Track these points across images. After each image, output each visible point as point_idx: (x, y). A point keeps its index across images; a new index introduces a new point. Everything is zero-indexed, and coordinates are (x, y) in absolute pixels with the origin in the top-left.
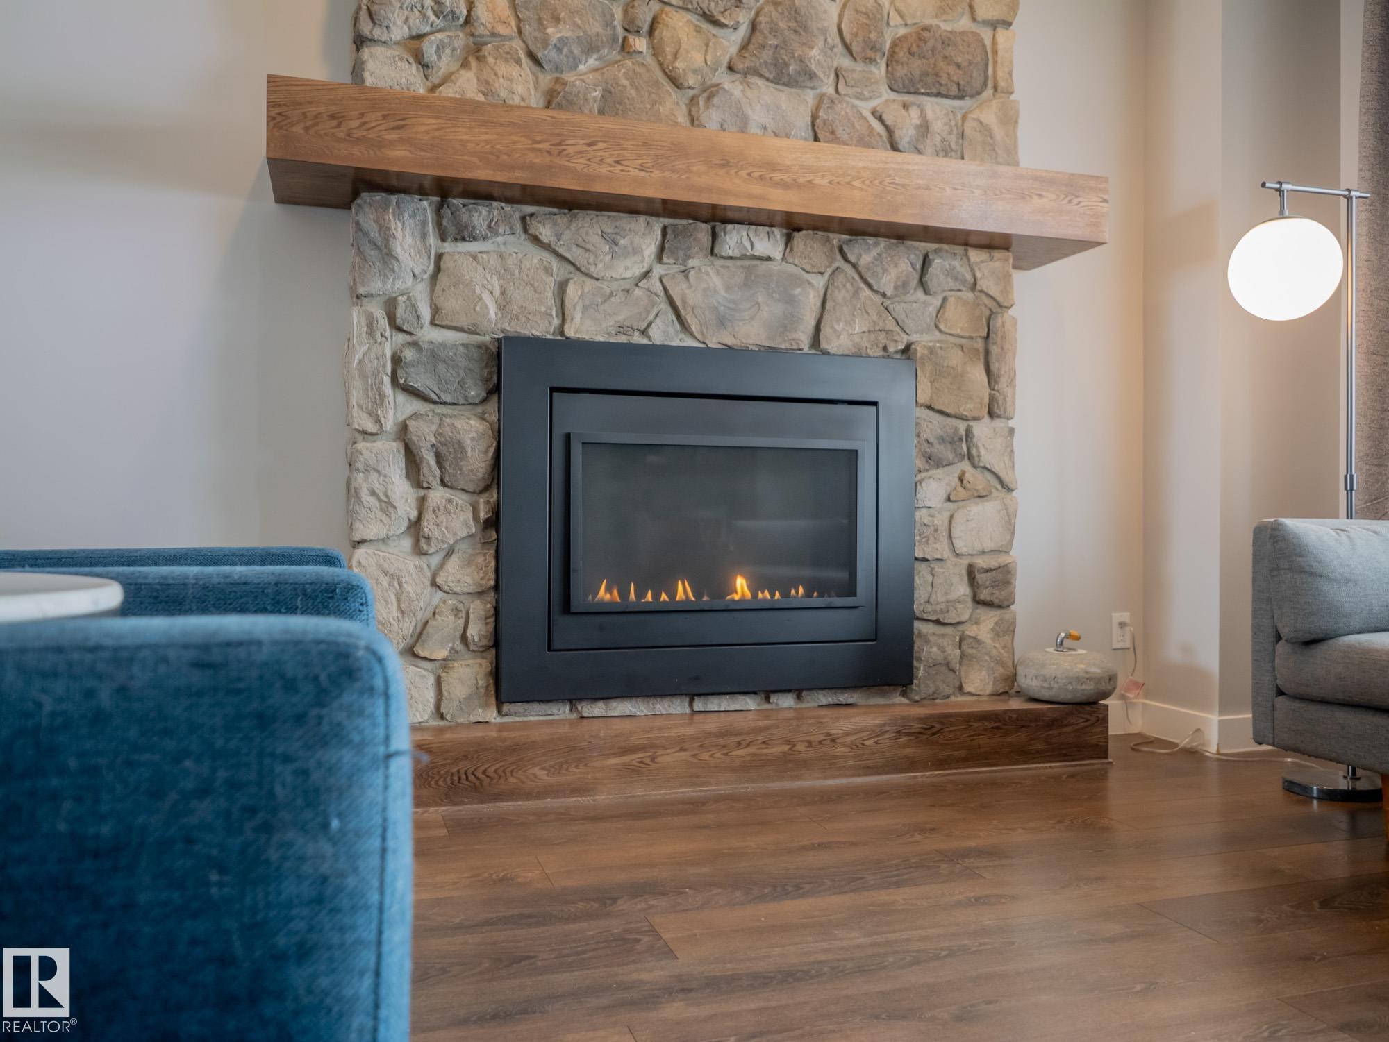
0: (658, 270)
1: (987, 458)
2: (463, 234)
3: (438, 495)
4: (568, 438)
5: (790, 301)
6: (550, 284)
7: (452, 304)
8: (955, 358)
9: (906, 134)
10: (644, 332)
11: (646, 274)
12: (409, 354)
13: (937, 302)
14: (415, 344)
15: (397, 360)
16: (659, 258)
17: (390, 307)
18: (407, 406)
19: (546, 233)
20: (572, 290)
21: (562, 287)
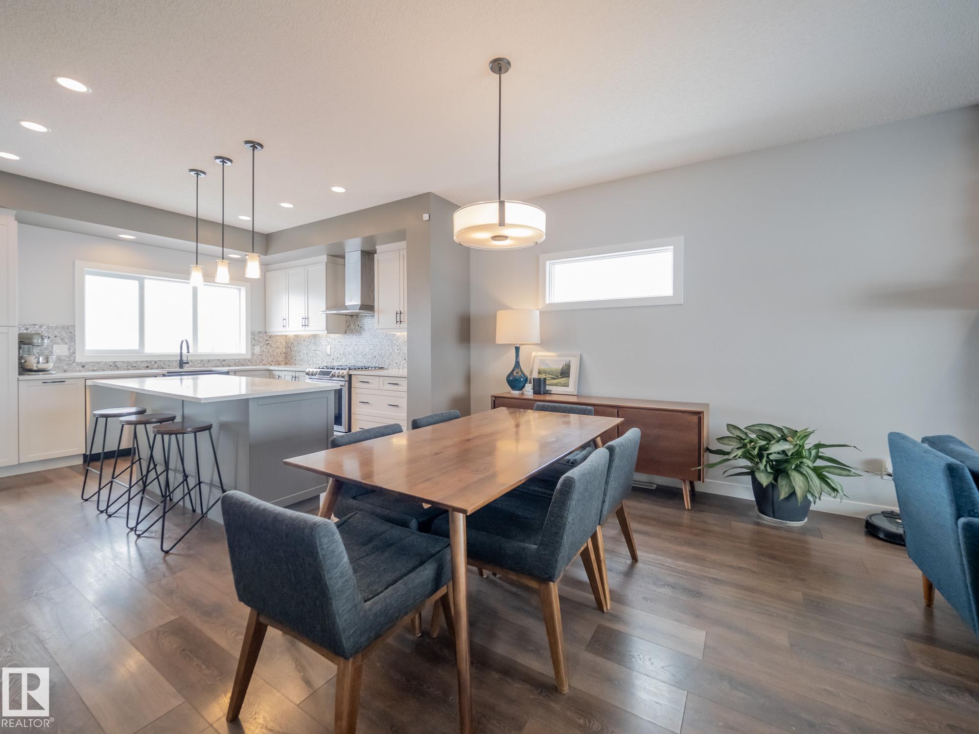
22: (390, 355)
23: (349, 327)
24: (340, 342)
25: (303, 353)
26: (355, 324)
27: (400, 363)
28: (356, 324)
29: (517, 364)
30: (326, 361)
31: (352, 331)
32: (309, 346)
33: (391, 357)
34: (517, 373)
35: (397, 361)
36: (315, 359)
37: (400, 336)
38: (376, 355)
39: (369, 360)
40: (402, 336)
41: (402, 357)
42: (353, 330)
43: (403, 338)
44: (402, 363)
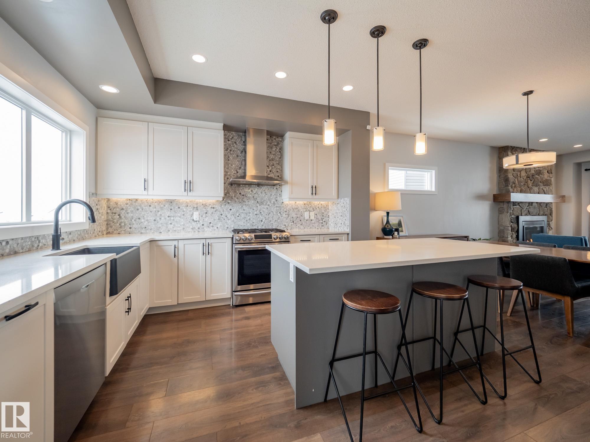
0: (528, 208)
1: (551, 226)
2: (515, 205)
3: (513, 232)
4: (524, 226)
5: (537, 210)
6: (520, 210)
7: (515, 213)
8: (549, 215)
9: (545, 191)
10: (527, 214)
11: (527, 208)
12: (512, 218)
13: (547, 209)
14: (512, 217)
15: (511, 219)
16: (528, 207)
17: (510, 213)
18: (511, 224)
19: (520, 205)
20: (522, 211)
21: (521, 210)
22: (278, 219)
23: (228, 195)
24: (214, 208)
25: (147, 220)
26: (235, 192)
27: (288, 225)
28: (237, 192)
29: (388, 222)
30: (191, 227)
31: (232, 198)
32: (158, 211)
33: (279, 220)
34: (388, 226)
35: (286, 224)
36: (170, 226)
37: (289, 204)
38: (263, 219)
39: (254, 224)
40: (290, 204)
41: (291, 221)
42: (234, 197)
43: (291, 205)
44: (290, 225)
